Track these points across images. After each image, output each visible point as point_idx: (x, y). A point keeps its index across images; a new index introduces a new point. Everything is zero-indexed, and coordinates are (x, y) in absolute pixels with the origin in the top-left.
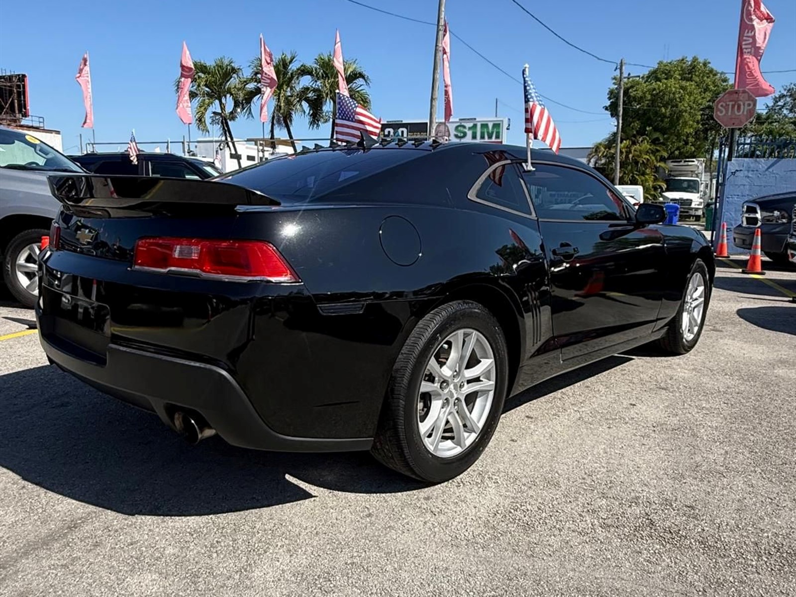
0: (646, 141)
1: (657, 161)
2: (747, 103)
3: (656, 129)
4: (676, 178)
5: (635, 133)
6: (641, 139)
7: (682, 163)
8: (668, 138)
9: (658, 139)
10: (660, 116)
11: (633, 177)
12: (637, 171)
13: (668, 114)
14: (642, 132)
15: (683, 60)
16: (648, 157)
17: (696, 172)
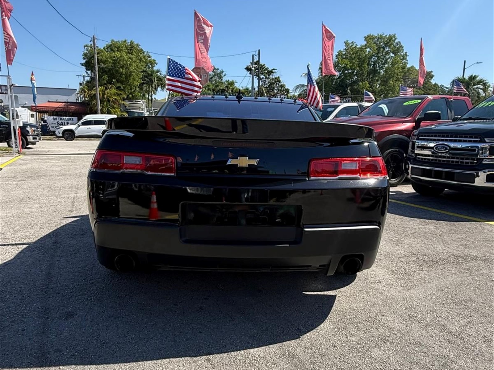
0: (113, 88)
1: (121, 100)
2: (204, 75)
3: (118, 81)
4: (132, 111)
5: (106, 82)
6: (110, 86)
7: (134, 102)
8: (126, 87)
9: (119, 87)
10: (119, 73)
11: (108, 109)
12: (109, 106)
13: (124, 73)
14: (110, 82)
15: (125, 41)
16: (116, 98)
17: (142, 108)
